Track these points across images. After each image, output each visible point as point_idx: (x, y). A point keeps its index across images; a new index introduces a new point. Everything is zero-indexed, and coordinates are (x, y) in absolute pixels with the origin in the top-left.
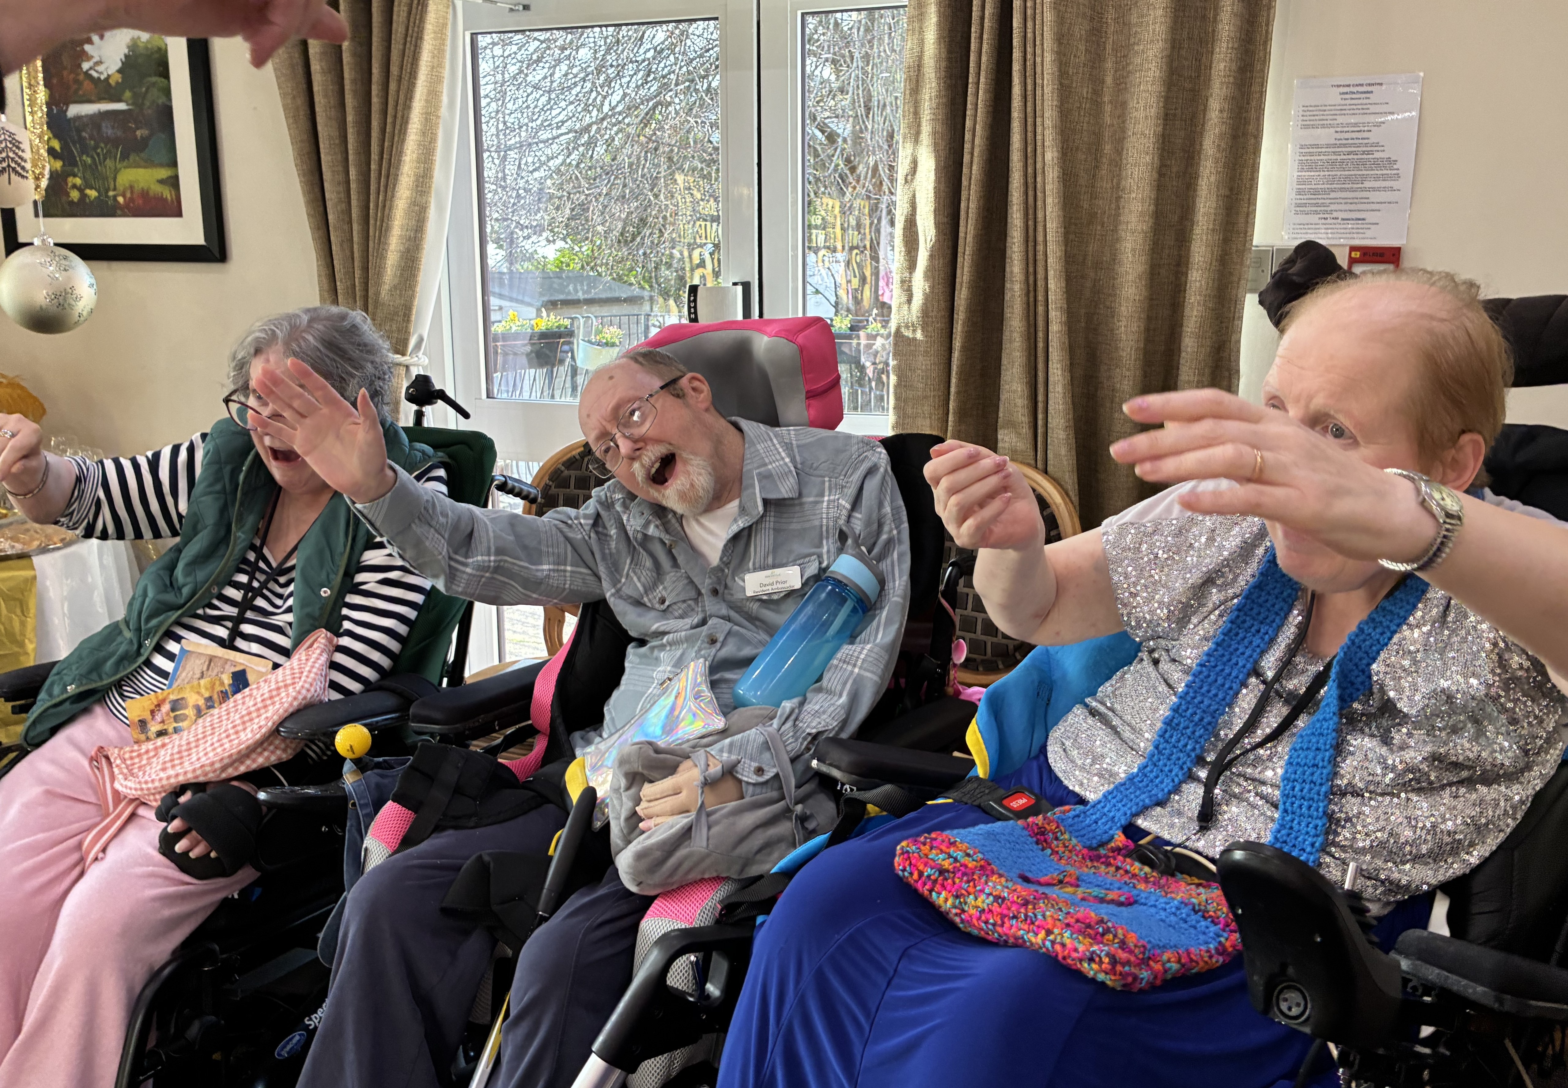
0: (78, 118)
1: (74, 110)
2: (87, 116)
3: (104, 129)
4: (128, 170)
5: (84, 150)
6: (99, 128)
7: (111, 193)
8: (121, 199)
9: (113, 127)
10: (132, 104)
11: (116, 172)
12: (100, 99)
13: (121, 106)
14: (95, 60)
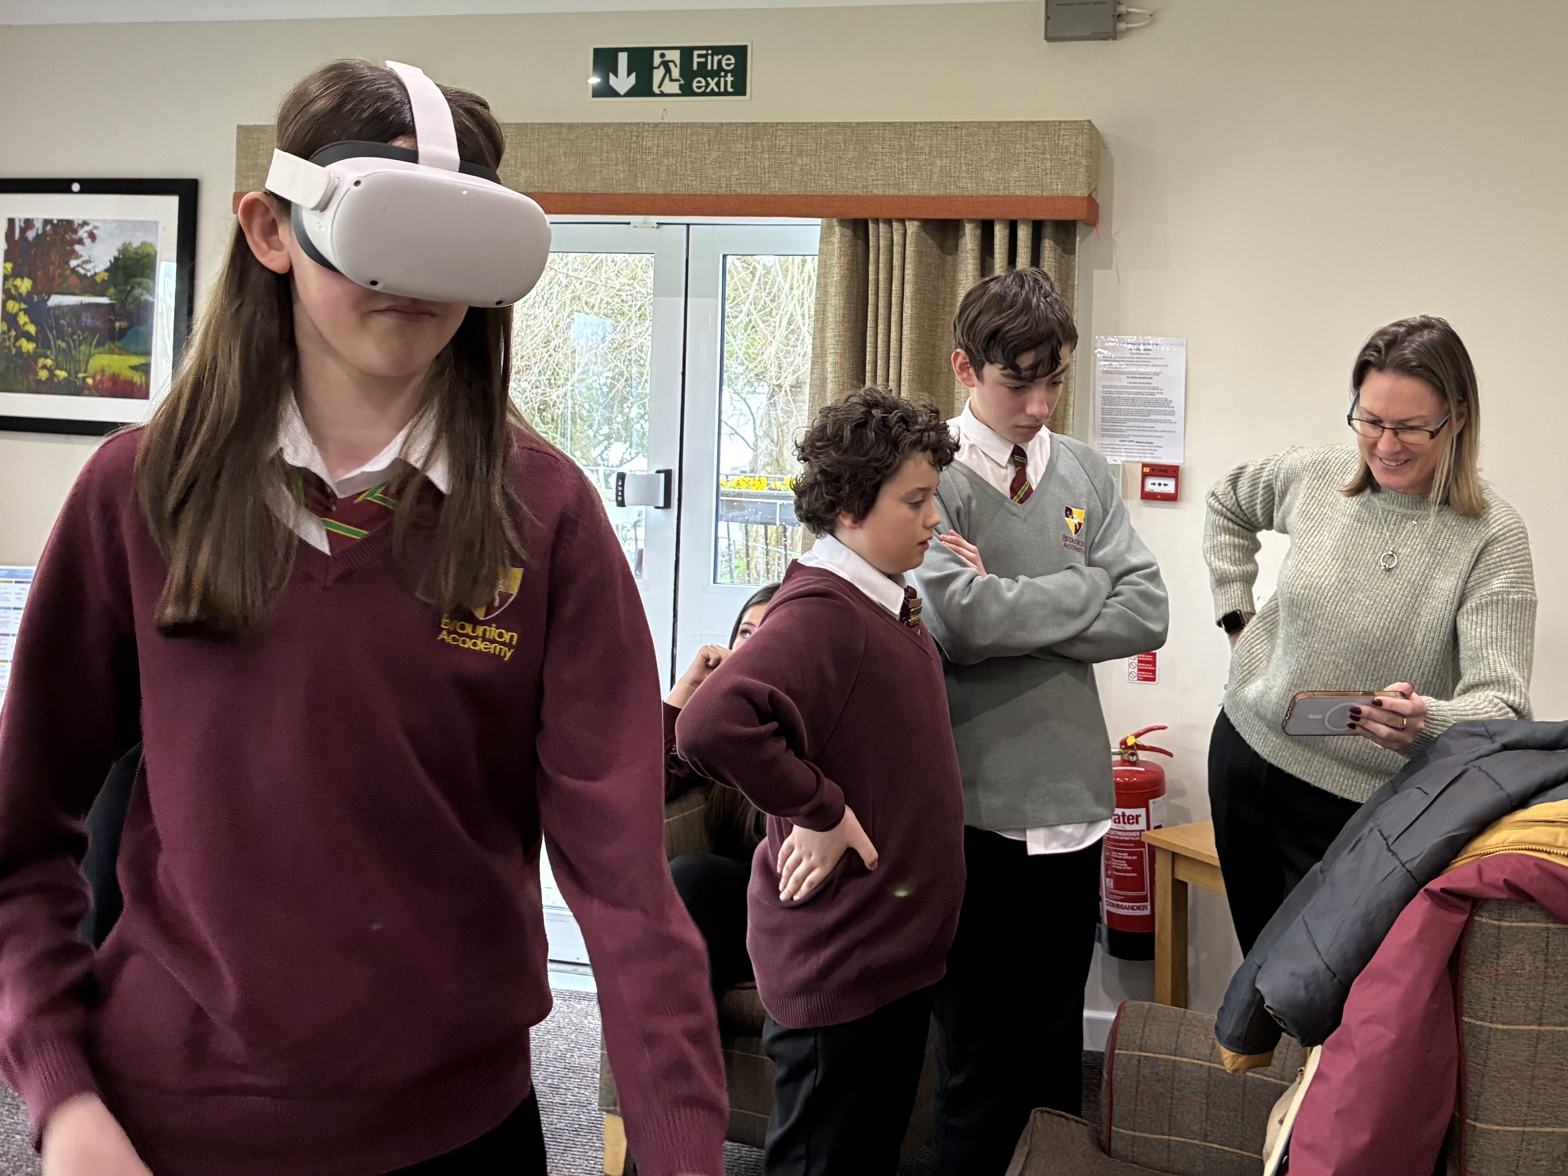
0: (59, 307)
1: (55, 300)
2: (68, 306)
3: (84, 319)
4: (102, 356)
5: (61, 335)
6: (78, 318)
7: (81, 375)
8: (90, 381)
9: (93, 318)
10: (115, 299)
11: (90, 356)
12: (83, 293)
13: (105, 300)
14: (83, 259)
